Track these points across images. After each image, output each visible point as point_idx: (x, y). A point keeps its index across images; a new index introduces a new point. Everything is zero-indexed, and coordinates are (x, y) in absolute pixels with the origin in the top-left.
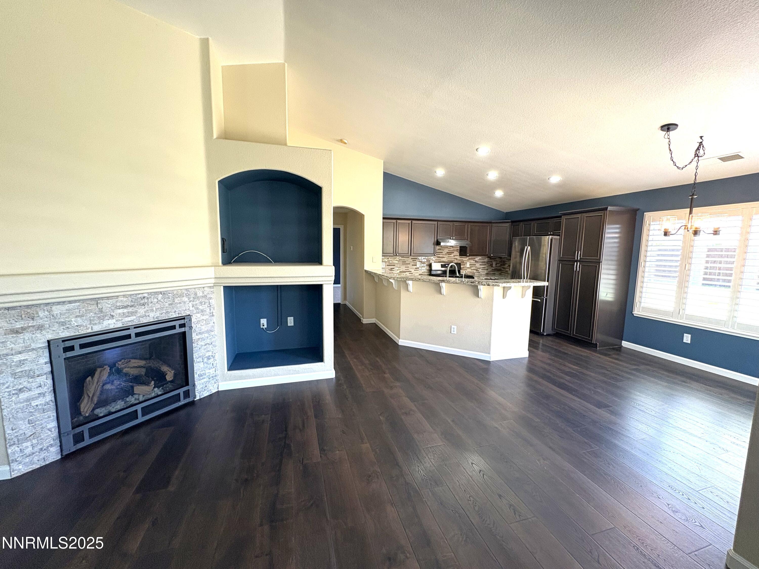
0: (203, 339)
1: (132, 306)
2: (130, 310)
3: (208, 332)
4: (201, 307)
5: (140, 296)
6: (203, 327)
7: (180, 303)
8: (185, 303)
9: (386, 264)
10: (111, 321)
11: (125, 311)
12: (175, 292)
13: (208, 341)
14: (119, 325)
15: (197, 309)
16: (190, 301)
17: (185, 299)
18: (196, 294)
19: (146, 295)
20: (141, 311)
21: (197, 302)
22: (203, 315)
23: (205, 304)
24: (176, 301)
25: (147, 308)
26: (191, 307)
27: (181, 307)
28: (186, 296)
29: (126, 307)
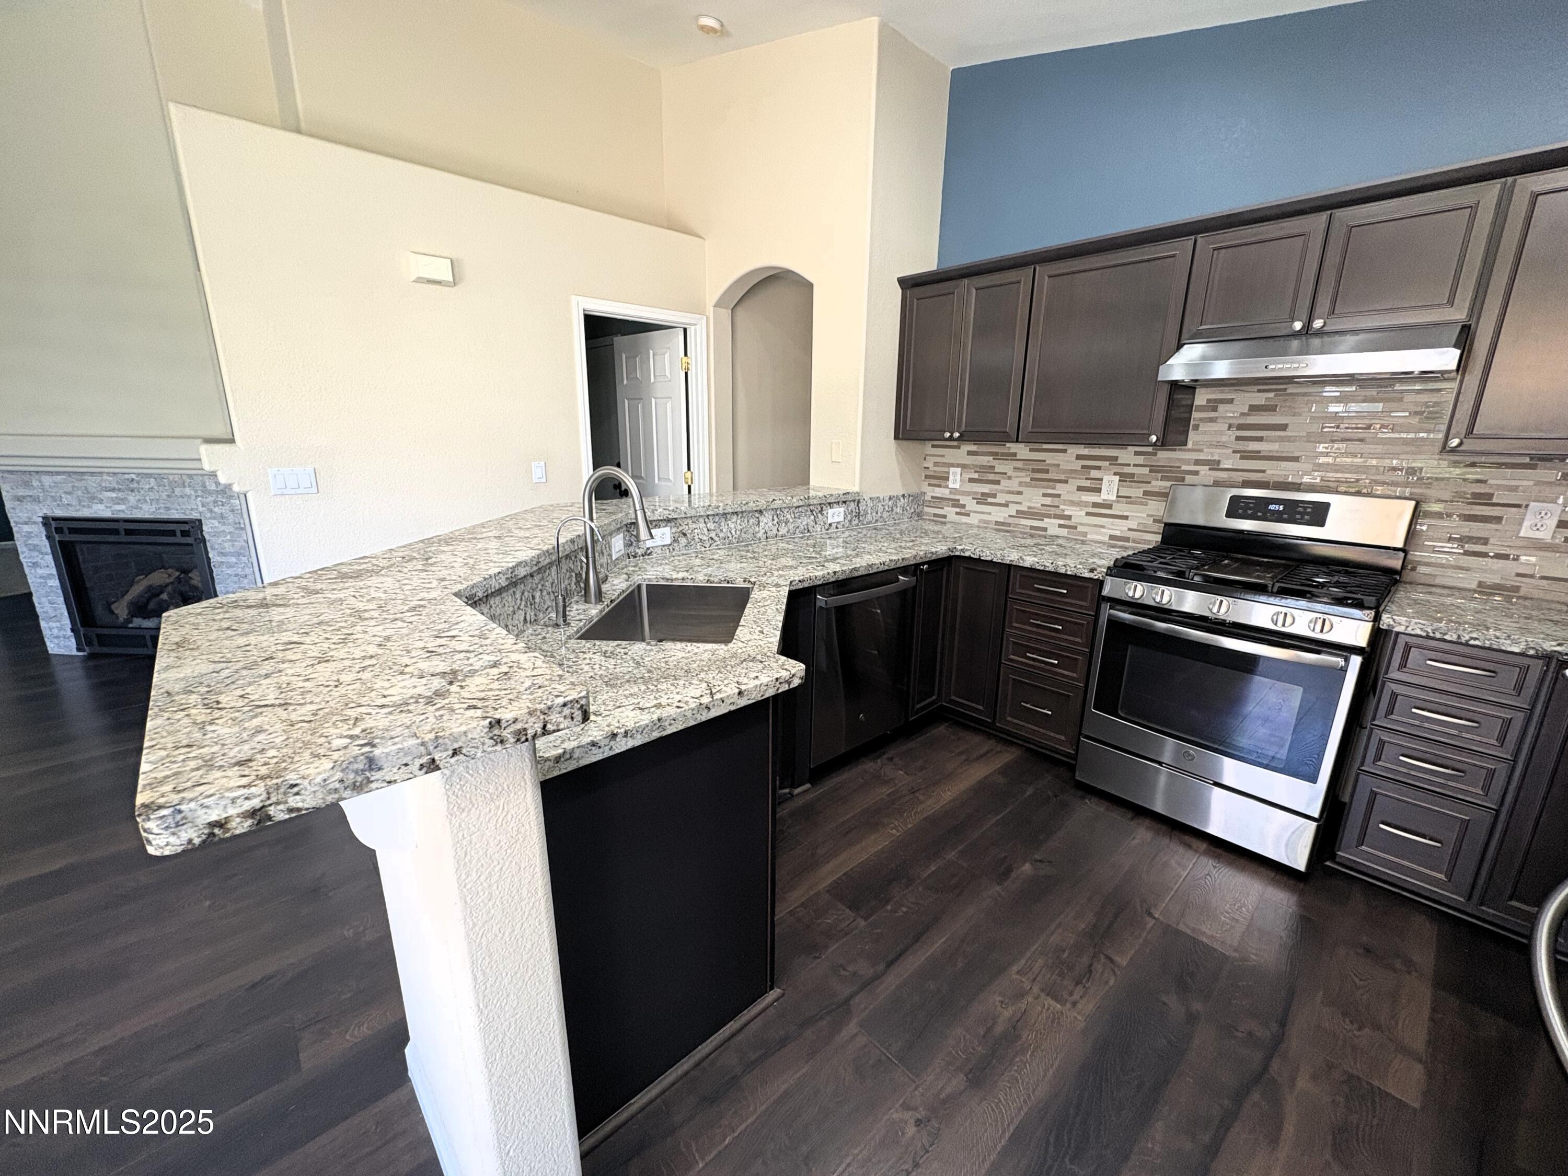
0: (230, 566)
1: (119, 490)
2: (120, 495)
3: (238, 554)
4: (216, 509)
5: (126, 476)
6: (226, 545)
7: (182, 496)
8: (189, 496)
9: (967, 476)
10: (101, 507)
11: (114, 495)
12: (171, 478)
13: (240, 571)
14: (107, 514)
15: (211, 511)
16: (197, 497)
17: (188, 491)
18: (204, 486)
19: (134, 476)
20: (132, 499)
21: (208, 500)
22: (224, 524)
23: (223, 505)
24: (178, 491)
25: (138, 497)
26: (200, 507)
27: (184, 504)
28: (190, 486)
29: (113, 490)
